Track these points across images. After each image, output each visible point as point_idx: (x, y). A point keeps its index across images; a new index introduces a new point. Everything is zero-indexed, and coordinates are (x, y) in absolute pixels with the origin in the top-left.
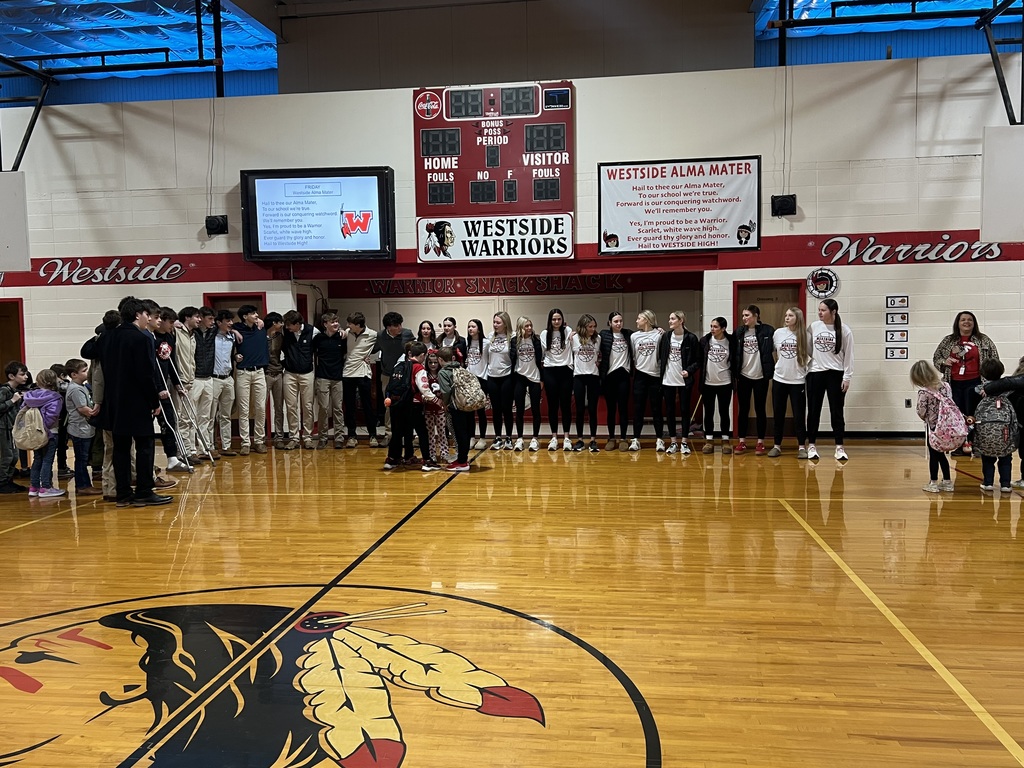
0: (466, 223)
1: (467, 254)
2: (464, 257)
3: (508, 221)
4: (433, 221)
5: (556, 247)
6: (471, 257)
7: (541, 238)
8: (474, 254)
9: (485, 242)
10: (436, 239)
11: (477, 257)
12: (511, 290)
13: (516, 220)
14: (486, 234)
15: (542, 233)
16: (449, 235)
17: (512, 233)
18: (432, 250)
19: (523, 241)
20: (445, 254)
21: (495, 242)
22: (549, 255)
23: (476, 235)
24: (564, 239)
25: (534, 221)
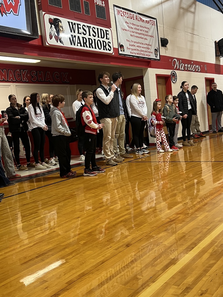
0: (69, 22)
1: (71, 44)
2: (70, 46)
3: (87, 26)
4: (53, 17)
5: (107, 47)
6: (73, 46)
7: (101, 40)
8: (75, 45)
9: (79, 37)
10: (55, 30)
11: (76, 47)
12: (17, 80)
13: (90, 27)
14: (78, 33)
15: (101, 37)
16: (61, 29)
17: (90, 35)
18: (53, 37)
19: (95, 40)
20: (61, 42)
21: (83, 38)
22: (105, 51)
23: (74, 32)
24: (110, 43)
25: (98, 29)
